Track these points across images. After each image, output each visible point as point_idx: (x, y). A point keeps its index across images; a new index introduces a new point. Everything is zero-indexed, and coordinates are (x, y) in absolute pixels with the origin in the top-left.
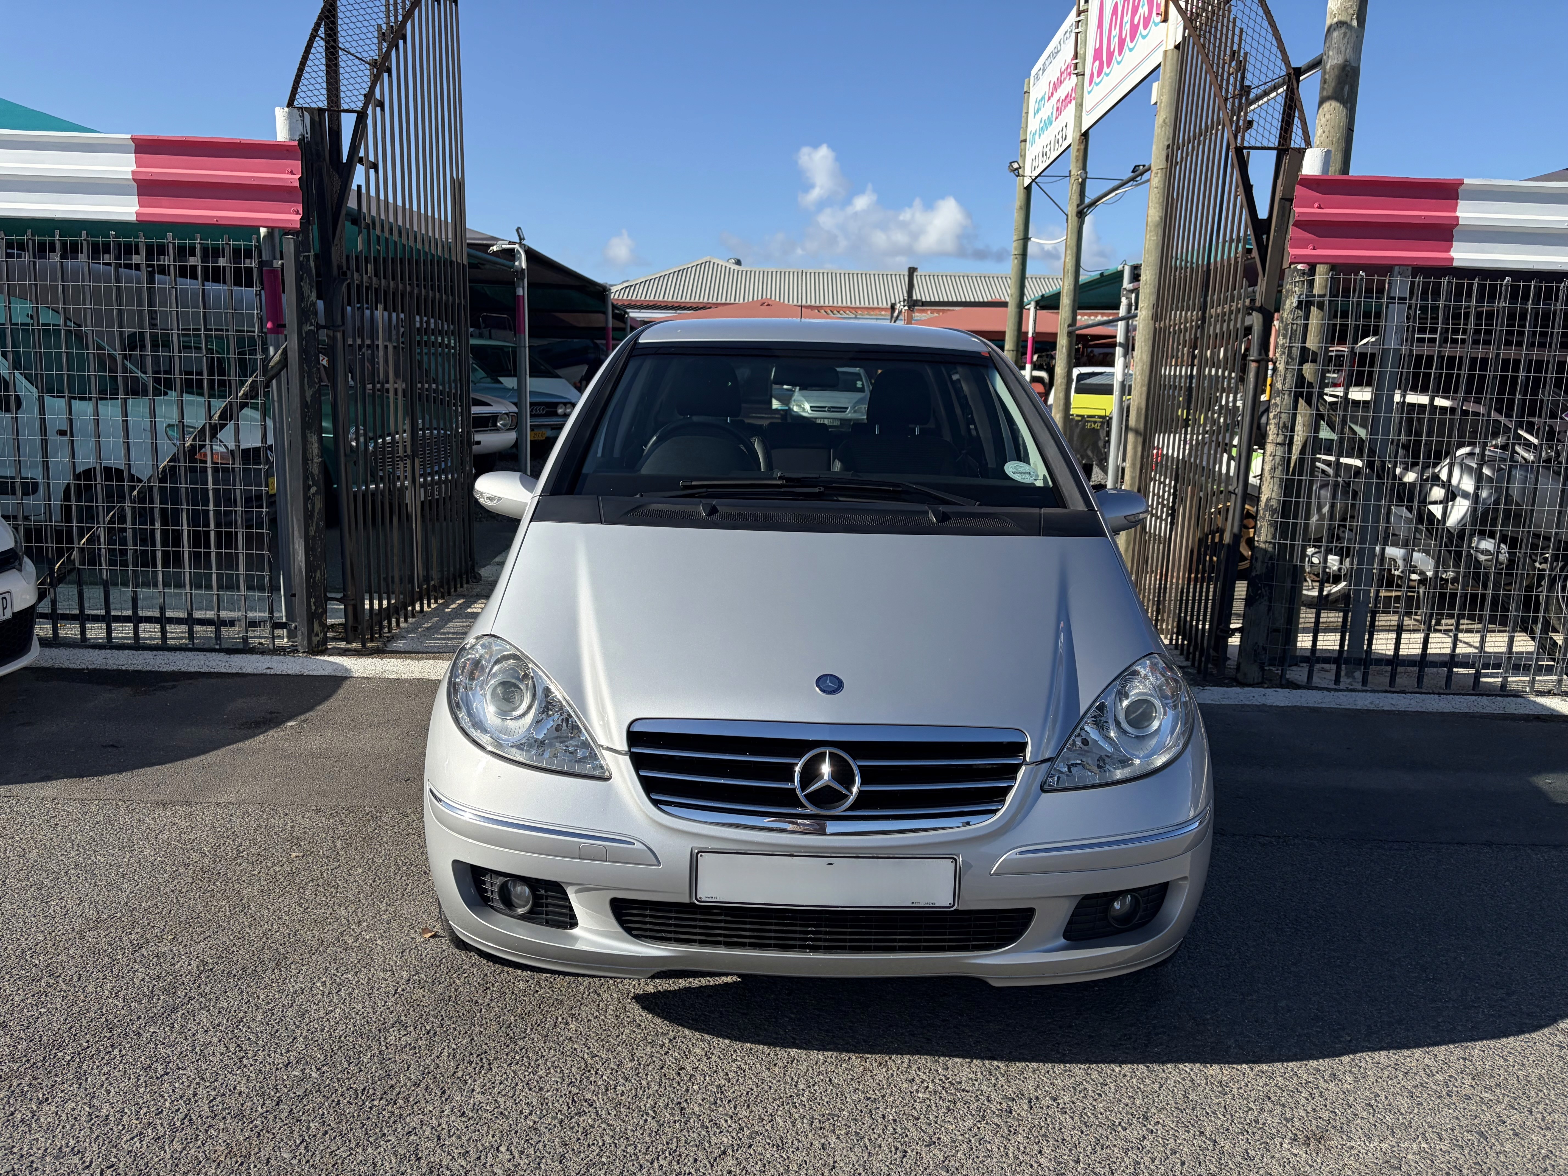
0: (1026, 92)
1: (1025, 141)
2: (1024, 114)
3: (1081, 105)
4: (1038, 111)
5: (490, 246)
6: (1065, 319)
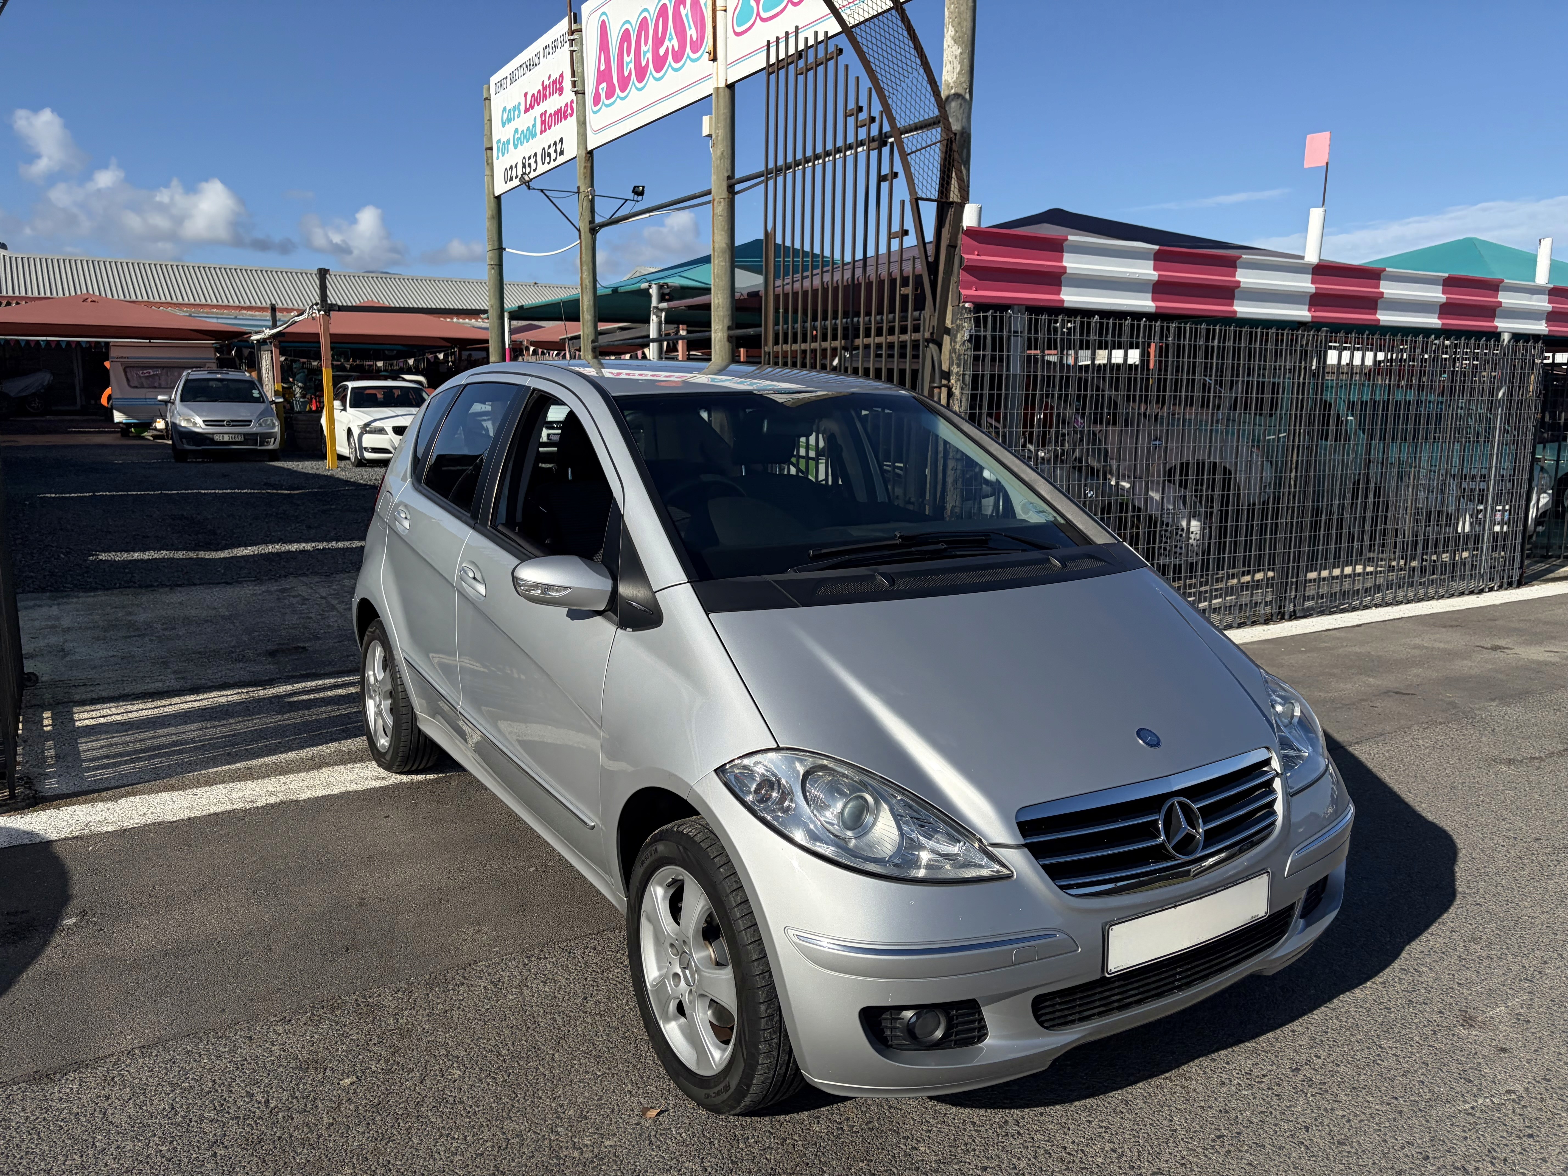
0: (486, 99)
1: (491, 149)
2: (486, 121)
3: (584, 123)
4: (509, 120)
6: (588, 335)
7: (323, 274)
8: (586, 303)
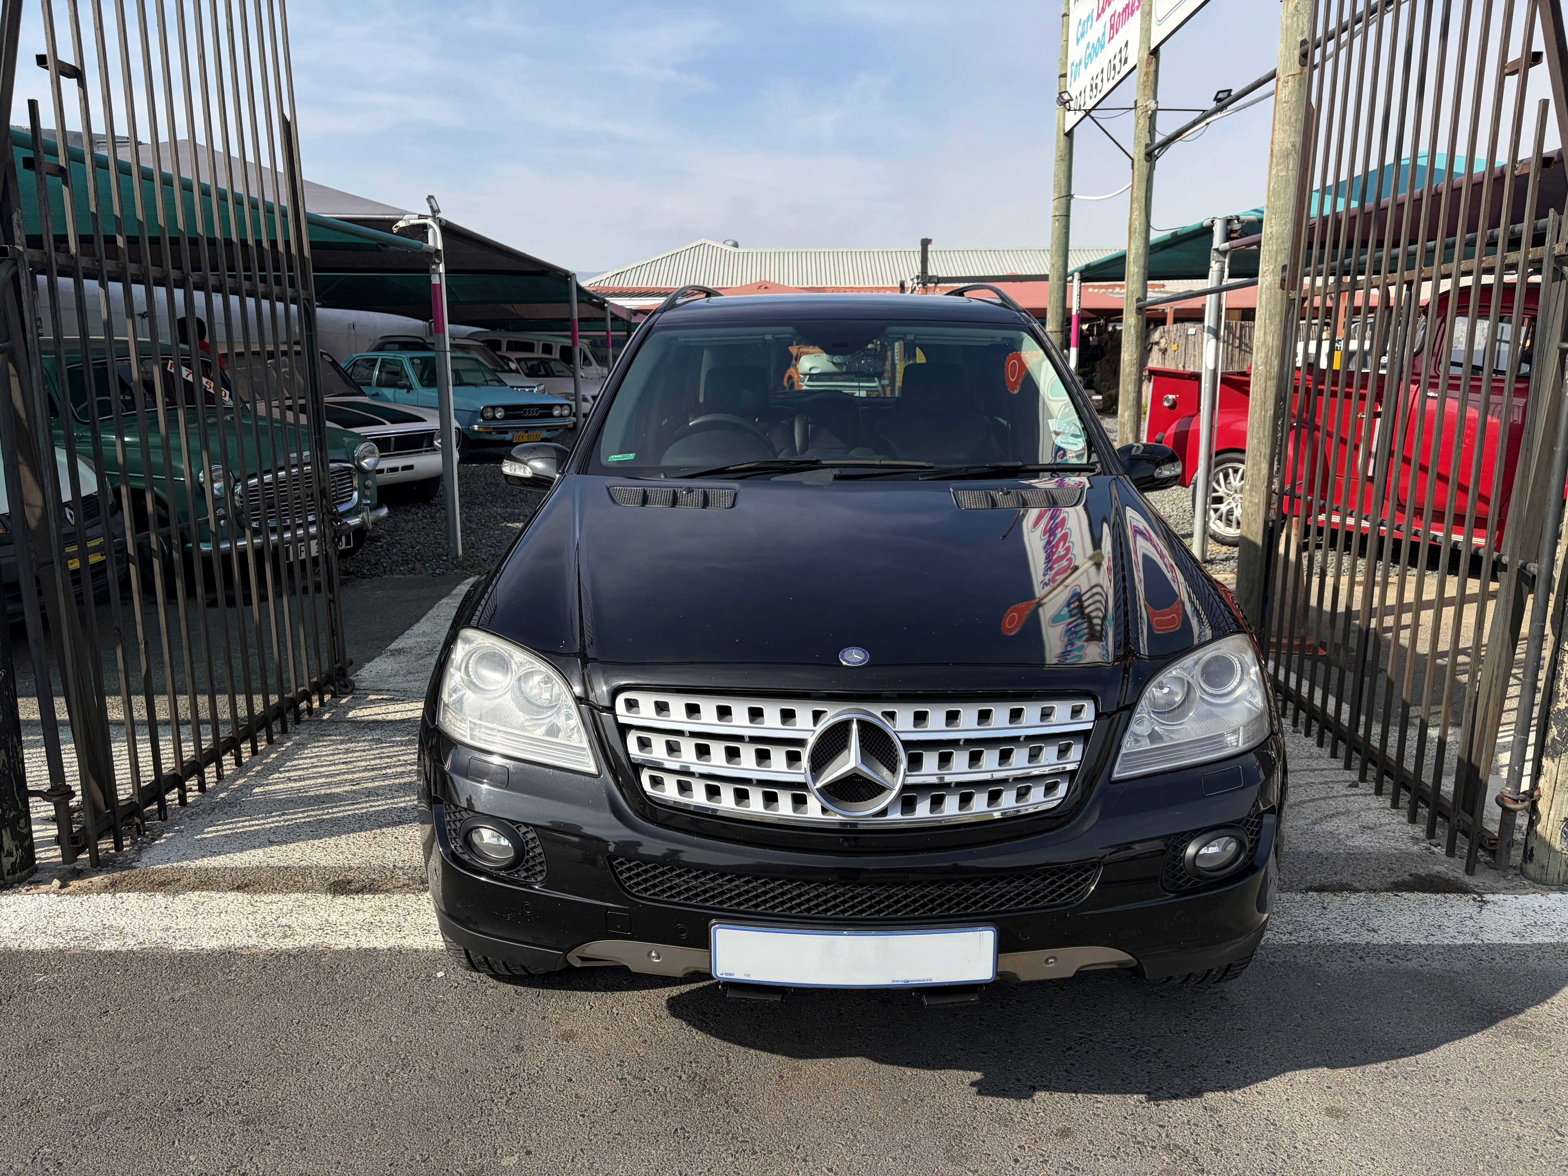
0: (1065, 15)
1: (1064, 75)
2: (1064, 42)
3: (1150, 14)
4: (1083, 35)
5: (394, 221)
6: (1132, 292)
7: (925, 243)
8: (1133, 251)
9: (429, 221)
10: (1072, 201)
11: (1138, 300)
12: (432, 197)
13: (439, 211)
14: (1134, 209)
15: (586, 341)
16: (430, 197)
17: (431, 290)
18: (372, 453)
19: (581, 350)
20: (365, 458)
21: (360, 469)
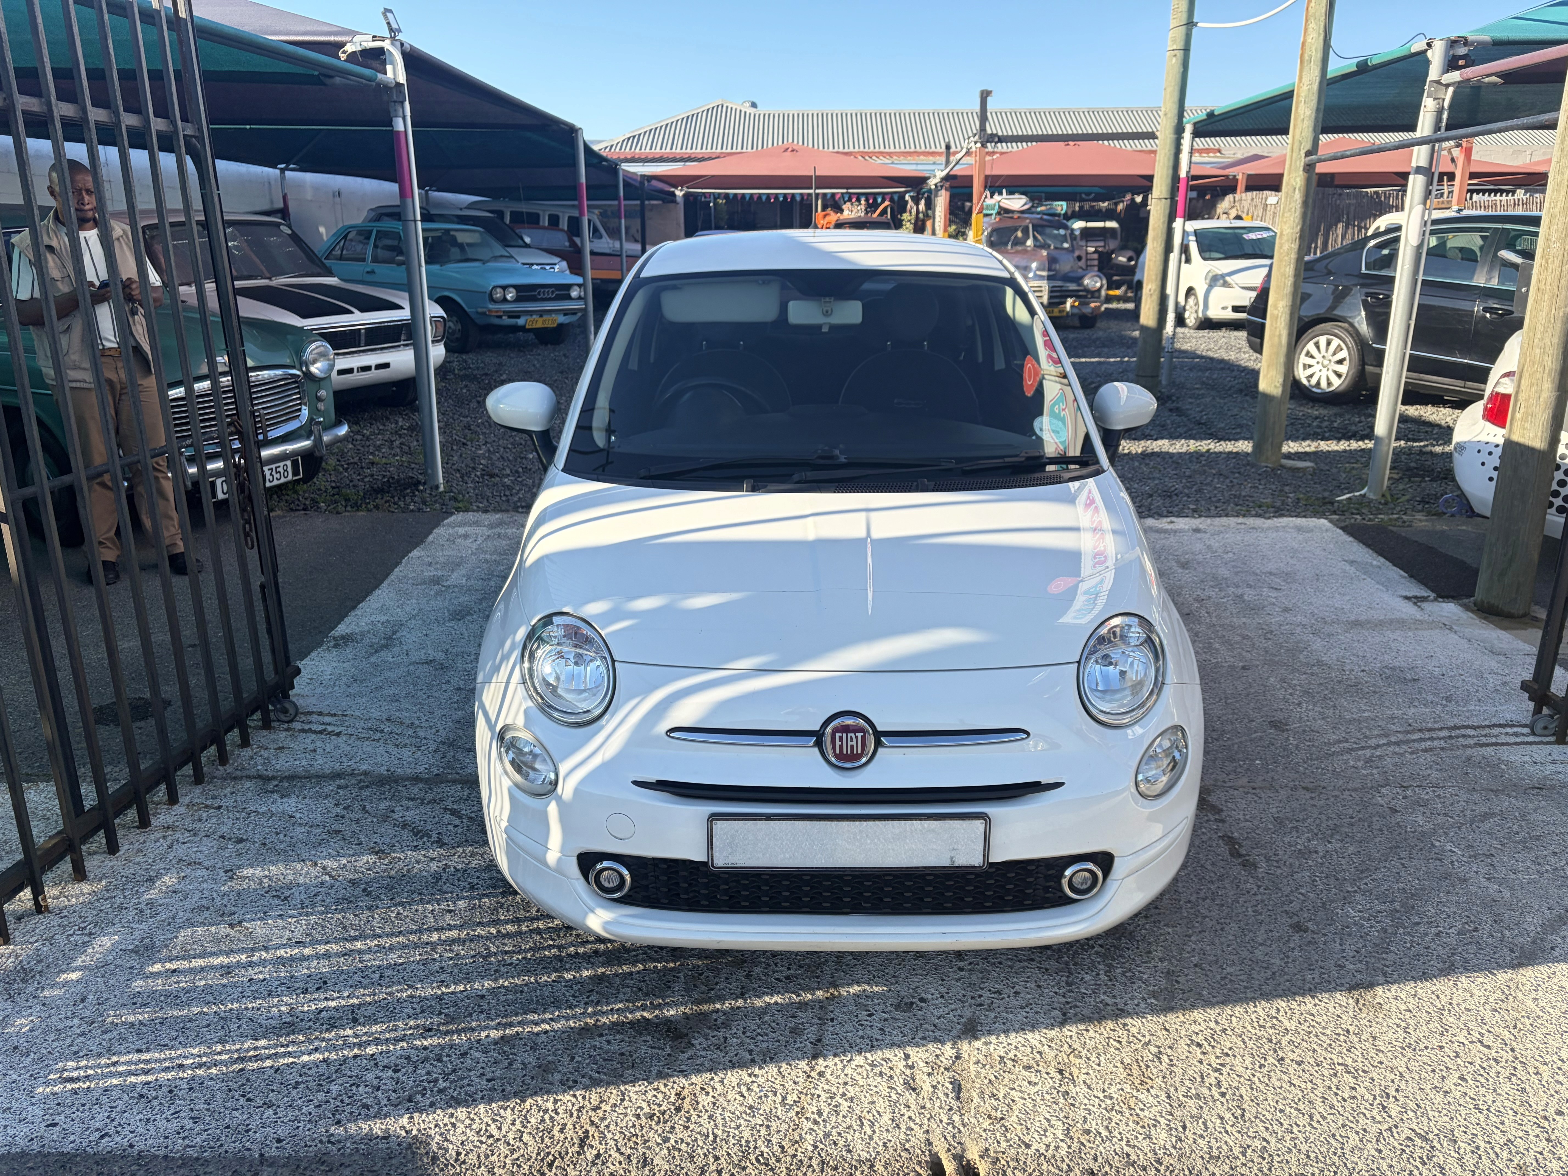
5: (341, 45)
6: (1301, 143)
7: (985, 95)
8: (1305, 88)
9: (386, 45)
10: (1195, 30)
11: (1308, 153)
12: (391, 11)
13: (399, 31)
14: (1310, 30)
15: (597, 211)
16: (387, 10)
17: (393, 139)
18: (323, 355)
19: (589, 221)
20: (314, 362)
21: (308, 375)
